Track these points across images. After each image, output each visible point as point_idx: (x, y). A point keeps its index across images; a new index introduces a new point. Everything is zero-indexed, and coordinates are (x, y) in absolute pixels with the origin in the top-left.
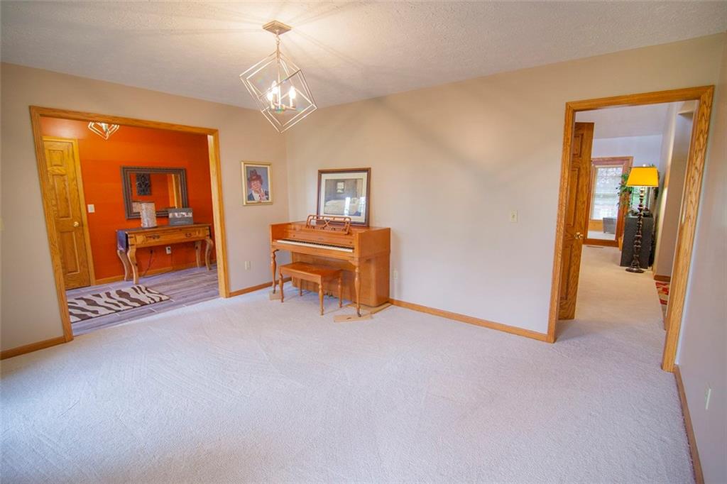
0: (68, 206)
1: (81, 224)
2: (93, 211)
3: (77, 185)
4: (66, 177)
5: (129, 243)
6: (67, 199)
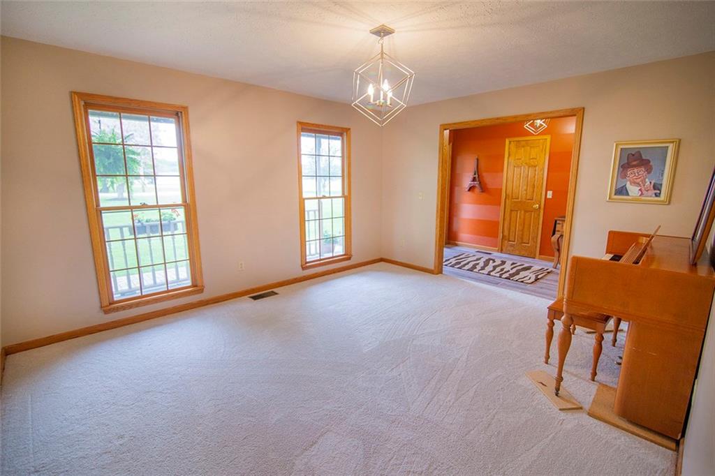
0: (534, 191)
1: (540, 208)
2: (551, 197)
3: (543, 175)
4: (537, 168)
5: (557, 229)
6: (534, 185)
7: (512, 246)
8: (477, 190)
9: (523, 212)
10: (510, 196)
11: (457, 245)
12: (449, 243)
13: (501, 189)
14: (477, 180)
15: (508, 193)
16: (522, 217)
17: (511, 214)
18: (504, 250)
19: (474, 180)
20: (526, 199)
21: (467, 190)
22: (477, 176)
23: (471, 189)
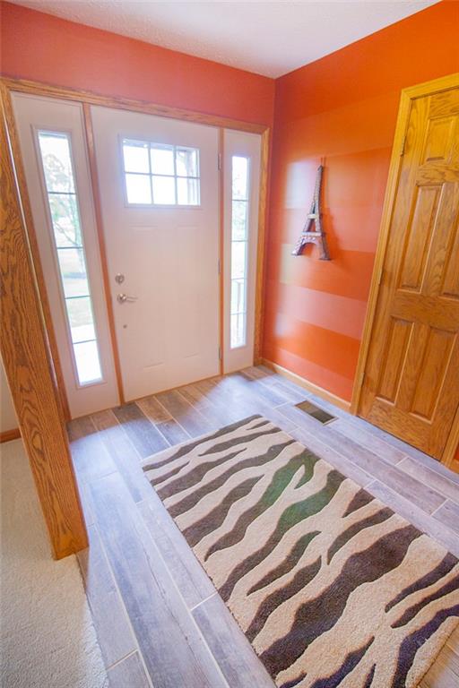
7: (382, 407)
8: (317, 252)
9: (424, 330)
10: (396, 276)
11: (274, 371)
12: (263, 363)
13: (373, 255)
14: (318, 228)
15: (389, 269)
16: (422, 341)
17: (391, 328)
18: (365, 409)
19: (311, 228)
20: (440, 291)
21: (295, 252)
22: (316, 216)
23: (305, 249)
